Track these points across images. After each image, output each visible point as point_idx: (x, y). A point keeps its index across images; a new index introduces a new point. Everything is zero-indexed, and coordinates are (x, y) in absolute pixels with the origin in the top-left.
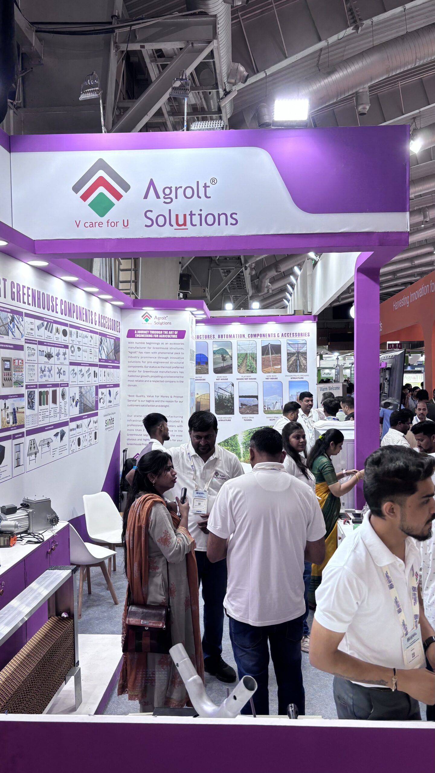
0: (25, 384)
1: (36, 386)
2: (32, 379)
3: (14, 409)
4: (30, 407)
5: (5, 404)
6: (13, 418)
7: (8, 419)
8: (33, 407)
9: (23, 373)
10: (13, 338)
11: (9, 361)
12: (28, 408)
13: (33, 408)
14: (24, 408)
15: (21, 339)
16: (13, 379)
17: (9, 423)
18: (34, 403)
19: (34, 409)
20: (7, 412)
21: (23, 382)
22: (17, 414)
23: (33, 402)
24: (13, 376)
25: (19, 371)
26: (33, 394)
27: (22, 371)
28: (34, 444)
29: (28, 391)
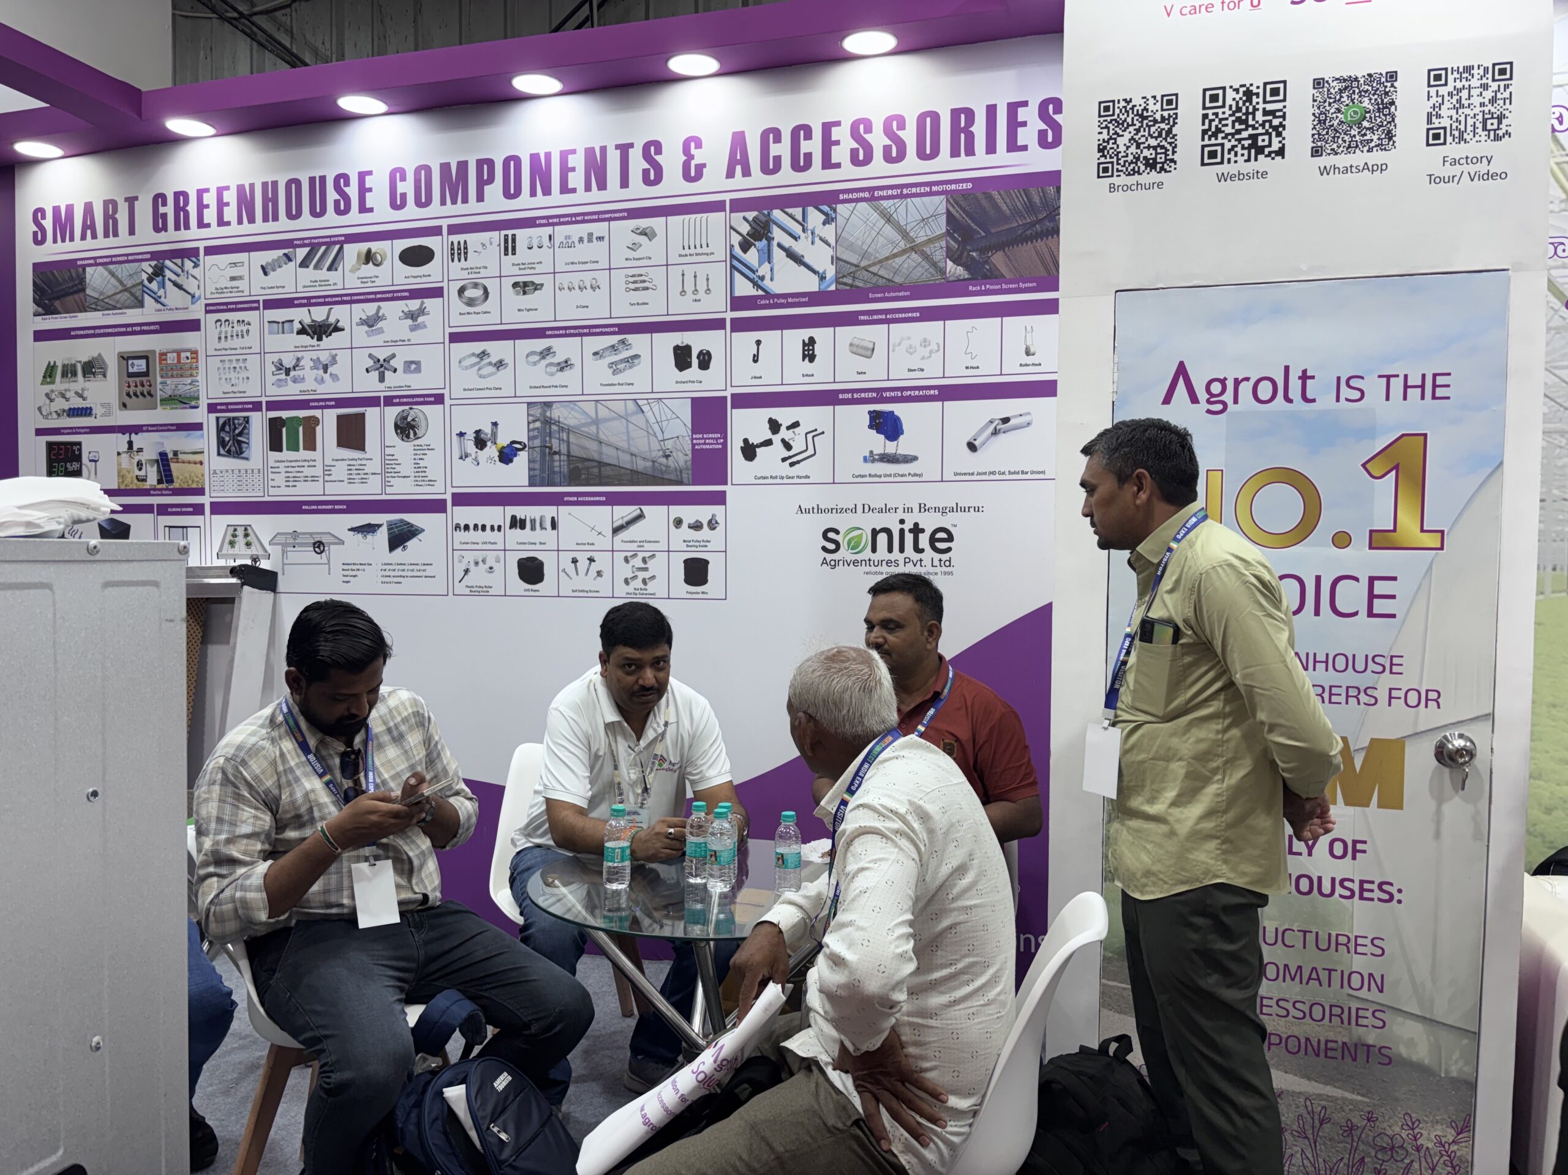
0: (203, 403)
1: (256, 406)
2: (235, 389)
3: (163, 455)
4: (229, 452)
5: (130, 443)
6: (159, 471)
7: (142, 473)
8: (242, 453)
9: (199, 378)
10: (159, 310)
11: (146, 358)
12: (219, 454)
13: (243, 455)
14: (202, 452)
15: (192, 307)
16: (159, 393)
17: (144, 480)
18: (244, 445)
19: (247, 459)
20: (137, 458)
21: (198, 399)
22: (173, 466)
23: (240, 443)
24: (159, 386)
25: (182, 376)
26: (240, 425)
27: (191, 375)
28: (246, 535)
29: (218, 419)
